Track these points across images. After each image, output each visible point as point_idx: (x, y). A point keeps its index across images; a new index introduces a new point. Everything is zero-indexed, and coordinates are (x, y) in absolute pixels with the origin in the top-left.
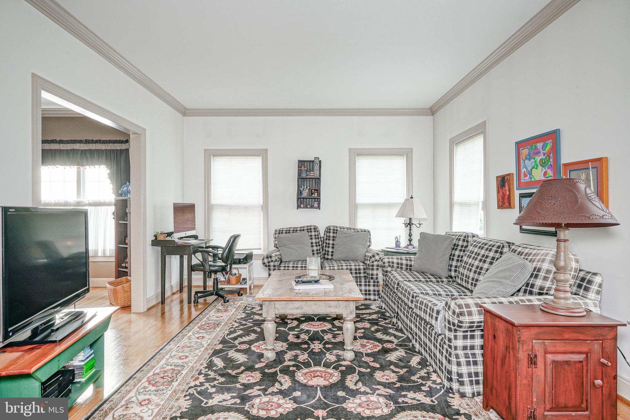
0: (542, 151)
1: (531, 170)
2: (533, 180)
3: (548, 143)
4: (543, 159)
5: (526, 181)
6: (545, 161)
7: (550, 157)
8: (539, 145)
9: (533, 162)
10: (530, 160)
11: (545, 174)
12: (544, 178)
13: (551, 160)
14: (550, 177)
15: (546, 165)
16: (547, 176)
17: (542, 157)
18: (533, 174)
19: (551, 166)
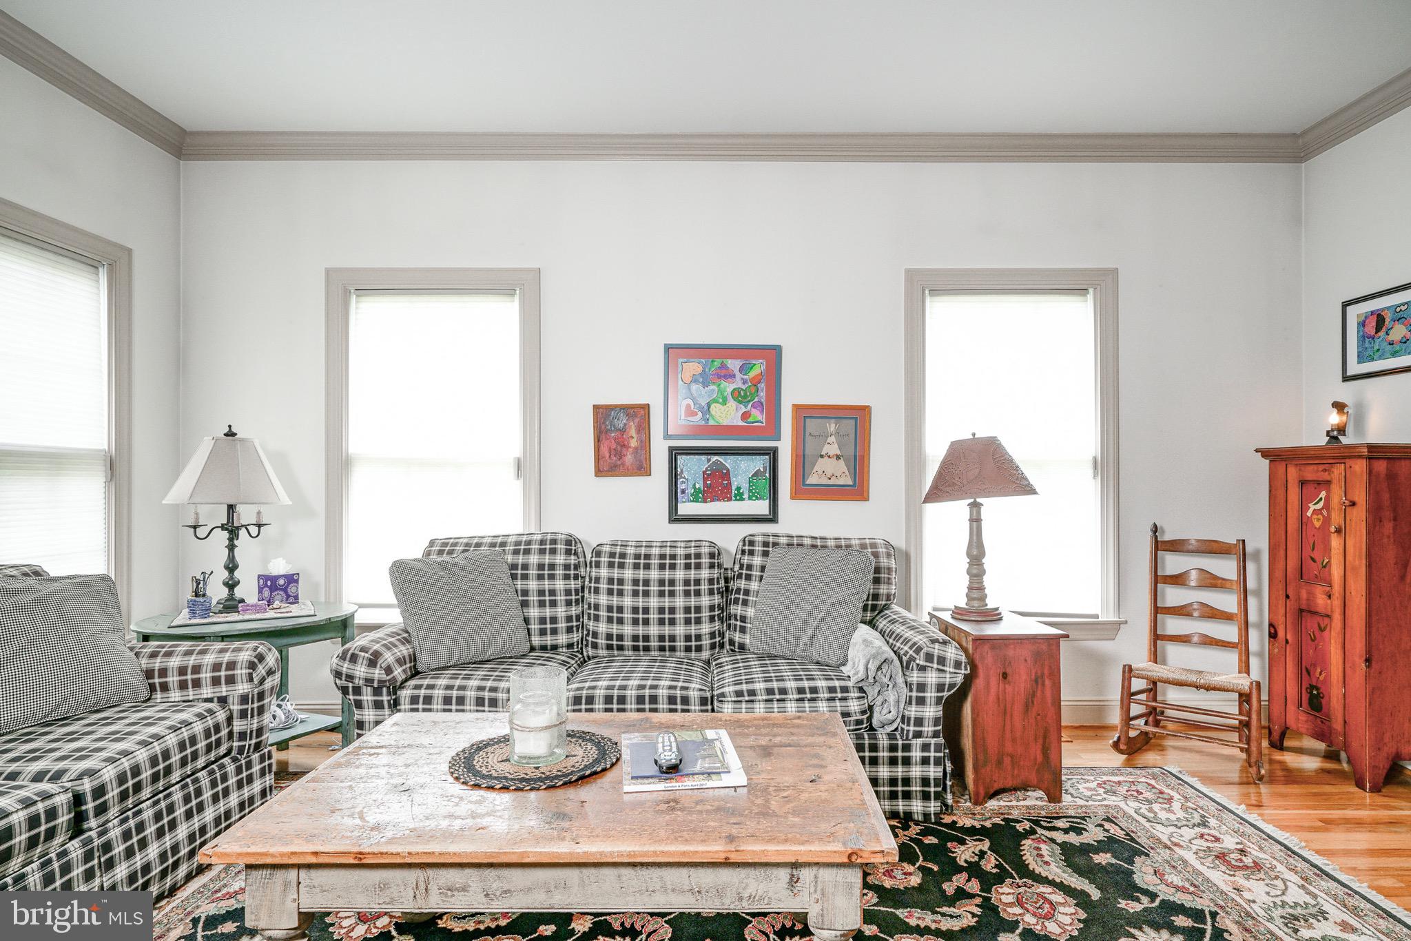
0: (739, 376)
1: (709, 405)
2: (712, 422)
3: (755, 364)
4: (742, 389)
5: (692, 423)
6: (746, 394)
7: (758, 389)
8: (734, 364)
9: (714, 390)
10: (705, 385)
11: (745, 416)
12: (741, 423)
13: (763, 394)
14: (757, 422)
15: (749, 401)
16: (750, 420)
17: (738, 384)
18: (713, 412)
19: (762, 404)
